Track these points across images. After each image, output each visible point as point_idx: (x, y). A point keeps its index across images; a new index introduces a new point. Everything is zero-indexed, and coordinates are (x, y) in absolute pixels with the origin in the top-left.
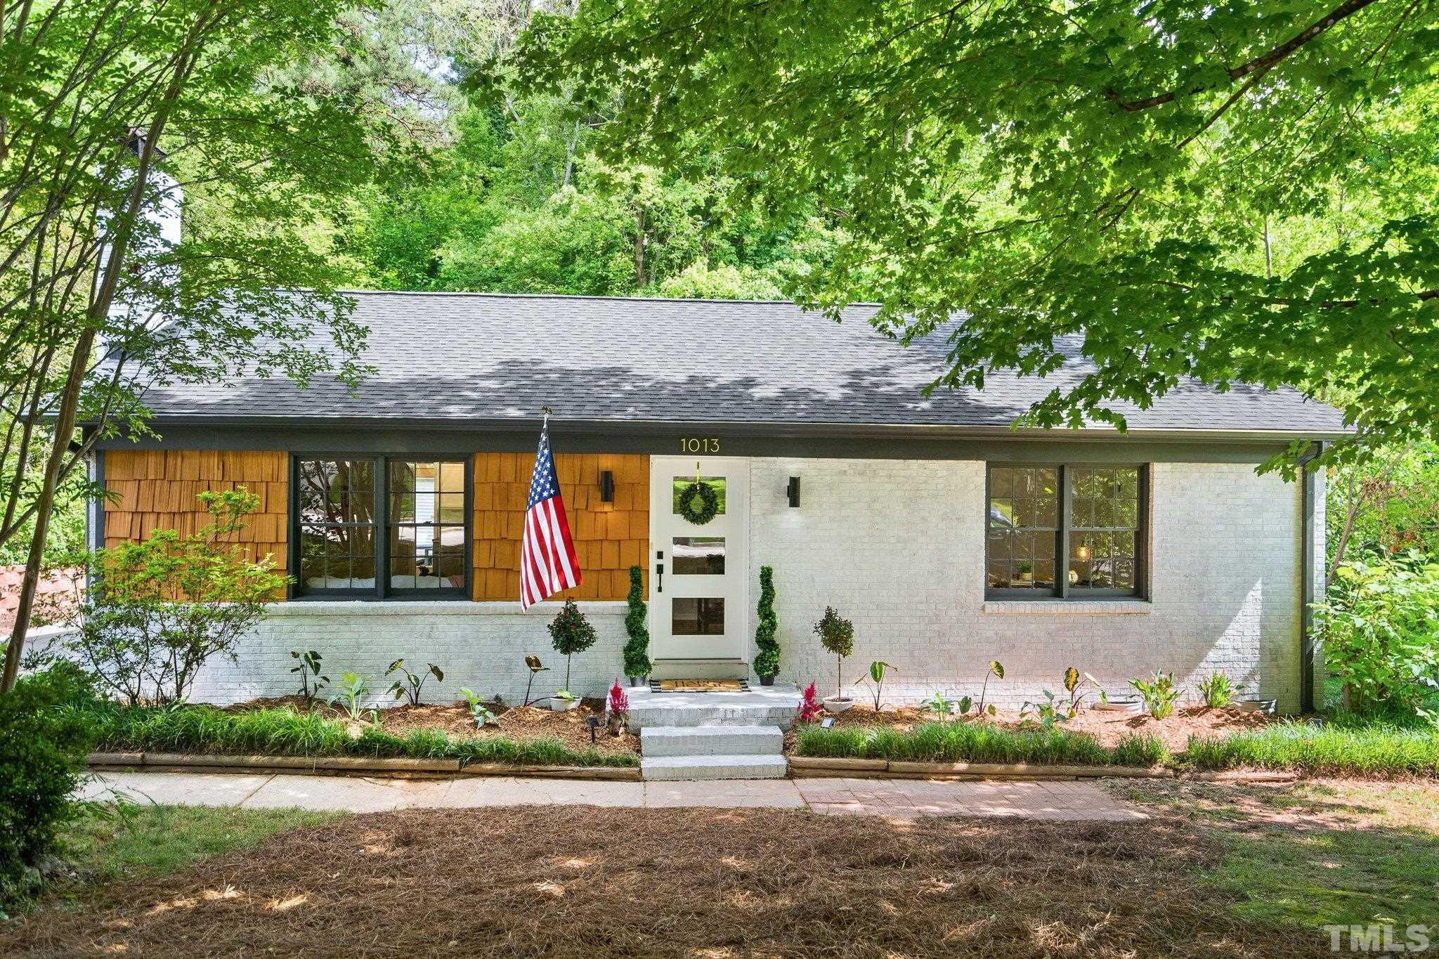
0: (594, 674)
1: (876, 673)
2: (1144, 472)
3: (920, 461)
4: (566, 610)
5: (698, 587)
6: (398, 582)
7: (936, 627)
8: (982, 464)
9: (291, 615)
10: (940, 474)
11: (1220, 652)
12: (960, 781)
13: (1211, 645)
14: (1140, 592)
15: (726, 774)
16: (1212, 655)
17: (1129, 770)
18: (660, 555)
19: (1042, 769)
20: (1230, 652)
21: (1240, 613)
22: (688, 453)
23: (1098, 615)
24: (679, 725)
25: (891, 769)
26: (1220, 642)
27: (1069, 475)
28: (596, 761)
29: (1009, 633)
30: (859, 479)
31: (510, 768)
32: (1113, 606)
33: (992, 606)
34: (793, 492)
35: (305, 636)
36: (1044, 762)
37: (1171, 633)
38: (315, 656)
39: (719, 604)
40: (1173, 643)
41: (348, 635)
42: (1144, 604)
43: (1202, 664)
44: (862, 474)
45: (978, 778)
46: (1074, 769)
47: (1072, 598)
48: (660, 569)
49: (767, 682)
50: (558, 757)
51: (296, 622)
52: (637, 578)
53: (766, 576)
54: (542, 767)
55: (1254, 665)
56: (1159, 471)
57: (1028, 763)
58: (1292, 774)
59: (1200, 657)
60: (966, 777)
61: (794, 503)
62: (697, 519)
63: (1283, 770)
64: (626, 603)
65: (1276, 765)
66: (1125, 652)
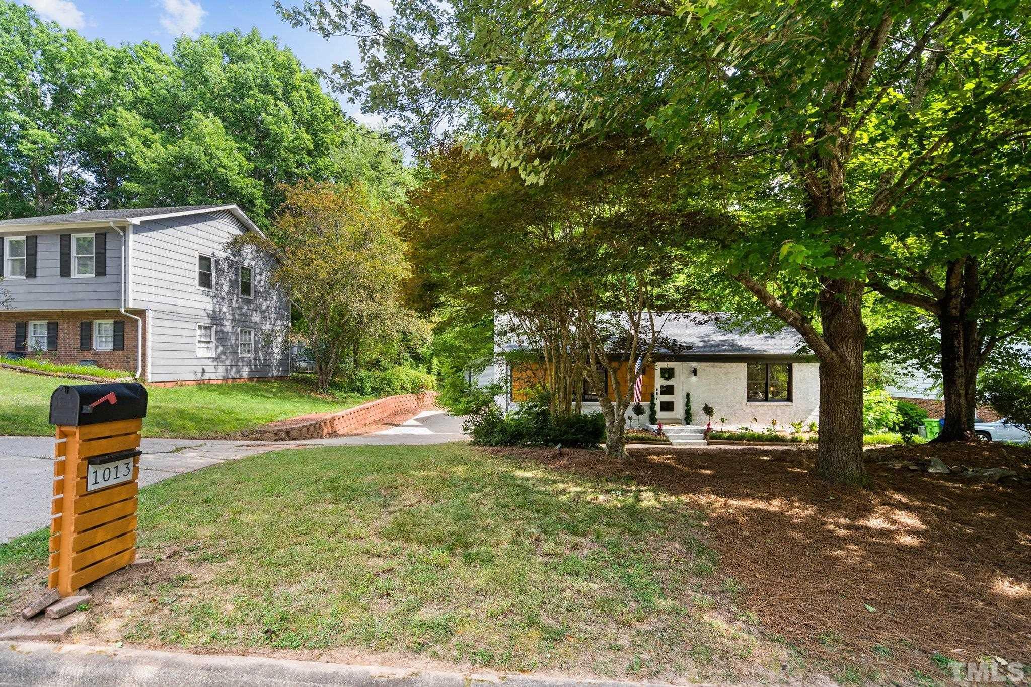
1: (723, 420)
2: (790, 366)
3: (728, 363)
5: (667, 398)
6: (586, 397)
8: (746, 364)
10: (734, 367)
11: (813, 416)
13: (810, 414)
14: (789, 399)
16: (810, 417)
17: (795, 444)
18: (657, 389)
20: (815, 416)
22: (665, 361)
23: (778, 406)
27: (770, 366)
29: (753, 411)
32: (782, 403)
33: (749, 403)
34: (695, 372)
37: (799, 410)
39: (673, 403)
40: (800, 413)
42: (792, 403)
43: (807, 420)
44: (712, 367)
46: (781, 443)
47: (771, 401)
48: (657, 393)
49: (688, 424)
50: (650, 439)
52: (653, 394)
53: (688, 395)
56: (795, 365)
59: (807, 418)
61: (695, 375)
62: (667, 379)
64: (650, 402)
66: (786, 416)
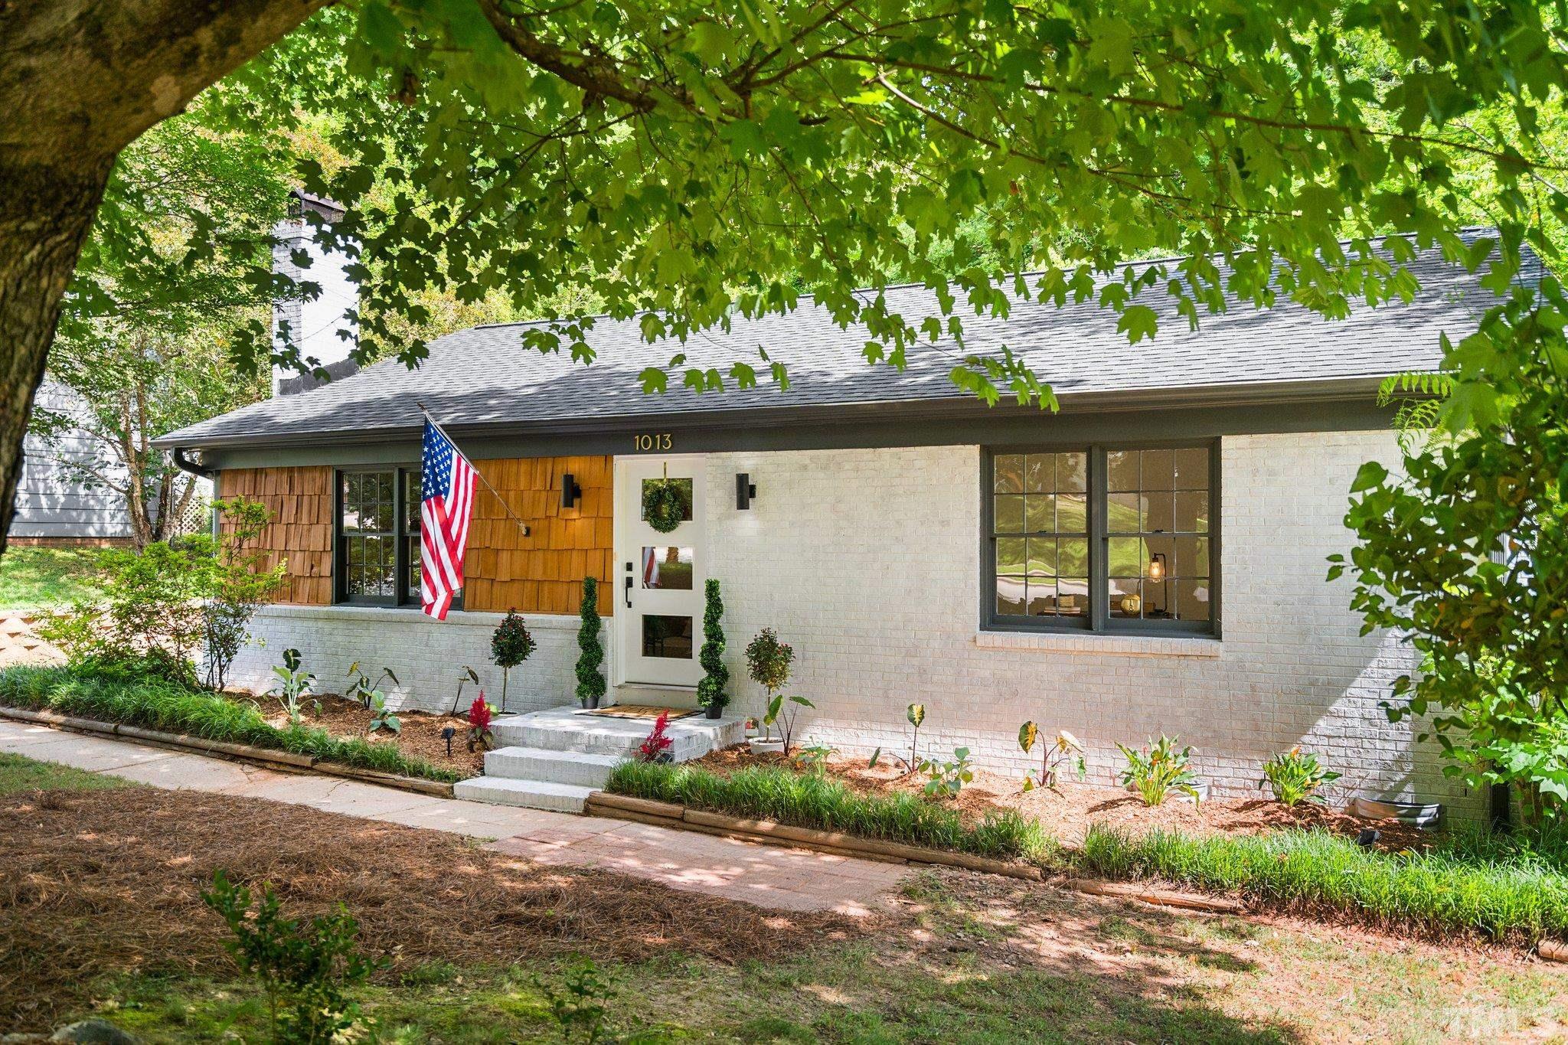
0: (559, 693)
2: (1213, 448)
3: (893, 450)
4: (509, 619)
5: (668, 603)
7: (916, 661)
8: (974, 451)
9: (329, 618)
10: (918, 464)
11: (1339, 722)
12: (765, 844)
13: (1321, 708)
14: (1207, 626)
15: (528, 802)
16: (1323, 725)
17: (978, 861)
18: (629, 567)
19: (863, 842)
20: (1356, 722)
21: (1374, 663)
22: (641, 451)
23: (1138, 656)
24: (545, 747)
25: (686, 818)
26: (1339, 706)
28: (417, 772)
29: (1010, 674)
30: (821, 475)
31: (347, 770)
33: (991, 638)
34: (743, 492)
35: (339, 639)
36: (868, 835)
37: (1253, 688)
38: (296, 653)
39: (686, 622)
40: (1258, 704)
41: (367, 639)
42: (1214, 643)
43: (1306, 739)
44: (825, 468)
45: (785, 843)
46: (905, 849)
48: (629, 582)
49: (712, 714)
51: (334, 625)
52: (588, 589)
53: (710, 589)
54: (371, 773)
55: (1401, 746)
56: (1232, 446)
57: (849, 832)
58: (1237, 904)
59: (1303, 728)
60: (772, 840)
61: (745, 505)
62: (665, 525)
63: (1222, 894)
64: (579, 618)
65: (1214, 886)
66: (1180, 711)
